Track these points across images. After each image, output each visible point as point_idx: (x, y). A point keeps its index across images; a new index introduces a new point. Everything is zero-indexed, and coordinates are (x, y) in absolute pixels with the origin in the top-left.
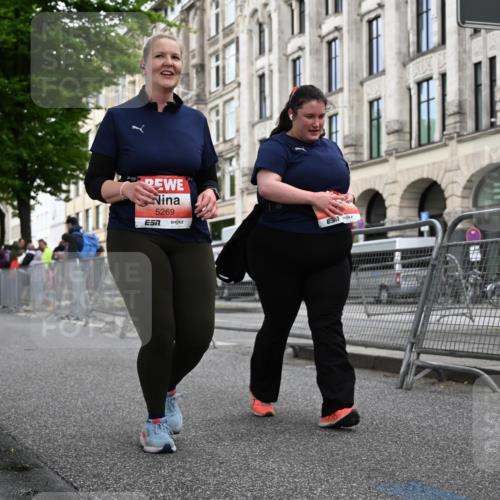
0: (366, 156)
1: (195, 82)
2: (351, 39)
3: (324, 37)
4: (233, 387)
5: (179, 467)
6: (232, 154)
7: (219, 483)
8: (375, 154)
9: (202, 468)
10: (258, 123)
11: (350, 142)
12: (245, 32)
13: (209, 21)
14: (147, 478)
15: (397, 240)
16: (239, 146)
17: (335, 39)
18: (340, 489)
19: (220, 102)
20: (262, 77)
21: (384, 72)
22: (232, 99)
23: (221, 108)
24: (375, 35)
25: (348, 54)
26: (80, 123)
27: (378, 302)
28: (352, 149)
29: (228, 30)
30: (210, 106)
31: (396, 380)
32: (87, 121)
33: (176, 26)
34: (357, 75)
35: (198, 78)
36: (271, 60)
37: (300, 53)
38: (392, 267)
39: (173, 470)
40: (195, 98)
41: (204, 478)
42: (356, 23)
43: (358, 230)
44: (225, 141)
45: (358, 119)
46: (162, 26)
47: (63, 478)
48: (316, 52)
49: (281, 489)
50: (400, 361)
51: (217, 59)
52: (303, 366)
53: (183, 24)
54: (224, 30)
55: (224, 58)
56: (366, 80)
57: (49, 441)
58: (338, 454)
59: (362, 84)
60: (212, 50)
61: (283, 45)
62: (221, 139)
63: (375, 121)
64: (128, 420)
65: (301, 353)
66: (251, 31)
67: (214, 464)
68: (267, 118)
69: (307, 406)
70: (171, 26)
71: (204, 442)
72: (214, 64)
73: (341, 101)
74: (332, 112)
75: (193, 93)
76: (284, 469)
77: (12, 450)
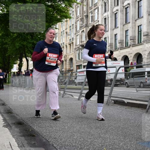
0: (137, 43)
1: (85, 21)
2: (133, 7)
3: (124, 7)
5: (79, 136)
7: (91, 141)
8: (139, 42)
9: (87, 136)
11: (132, 38)
13: (90, 2)
14: (70, 139)
15: (146, 68)
17: (128, 7)
18: (128, 144)
20: (105, 19)
21: (143, 17)
24: (140, 6)
25: (132, 12)
27: (140, 87)
28: (132, 41)
29: (95, 5)
31: (145, 111)
33: (80, 4)
34: (134, 18)
35: (86, 19)
36: (108, 14)
37: (117, 11)
38: (144, 76)
39: (78, 137)
40: (85, 25)
41: (87, 139)
42: (134, 2)
43: (134, 65)
45: (135, 31)
46: (76, 4)
47: (45, 139)
48: (122, 11)
49: (110, 143)
50: (147, 105)
51: (92, 14)
53: (82, 3)
54: (94, 5)
55: (94, 13)
56: (137, 19)
57: (41, 128)
58: (127, 133)
59: (136, 21)
60: (90, 11)
61: (112, 9)
63: (140, 32)
64: (64, 122)
65: (116, 102)
66: (102, 5)
67: (90, 135)
68: (107, 31)
69: (118, 118)
70: (78, 4)
71: (87, 129)
72: (91, 15)
73: (129, 26)
74: (126, 29)
75: (85, 24)
76: (111, 137)
77: (30, 130)
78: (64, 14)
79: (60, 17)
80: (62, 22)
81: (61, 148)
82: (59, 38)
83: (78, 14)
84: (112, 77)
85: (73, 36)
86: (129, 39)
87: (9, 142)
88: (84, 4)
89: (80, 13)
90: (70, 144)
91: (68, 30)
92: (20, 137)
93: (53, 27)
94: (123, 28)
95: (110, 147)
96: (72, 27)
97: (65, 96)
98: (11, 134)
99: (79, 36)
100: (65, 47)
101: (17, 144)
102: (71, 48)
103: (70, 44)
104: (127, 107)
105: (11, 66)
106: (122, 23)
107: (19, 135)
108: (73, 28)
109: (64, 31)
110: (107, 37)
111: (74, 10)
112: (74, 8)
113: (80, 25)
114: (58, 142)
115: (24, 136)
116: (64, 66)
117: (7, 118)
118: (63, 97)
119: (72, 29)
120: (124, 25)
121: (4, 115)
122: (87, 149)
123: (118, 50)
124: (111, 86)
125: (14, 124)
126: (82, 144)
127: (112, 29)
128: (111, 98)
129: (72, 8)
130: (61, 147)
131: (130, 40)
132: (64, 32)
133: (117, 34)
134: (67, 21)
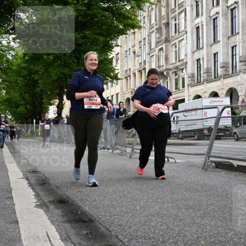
1: (164, 32)
2: (243, 7)
3: (229, 7)
4: (185, 182)
5: (160, 222)
6: (183, 67)
7: (180, 230)
9: (172, 222)
10: (196, 51)
11: (242, 59)
12: (189, 6)
13: (171, 2)
14: (144, 227)
16: (187, 63)
17: (235, 8)
19: (177, 41)
20: (198, 28)
22: (183, 39)
23: (177, 44)
25: (242, 15)
26: (109, 54)
28: (244, 63)
29: (181, 5)
30: (172, 43)
32: (112, 52)
33: (155, 4)
35: (166, 29)
36: (202, 19)
37: (217, 15)
39: (157, 223)
40: (164, 40)
41: (172, 227)
44: (179, 61)
46: (148, 4)
47: (104, 226)
48: (225, 15)
49: (211, 233)
51: (175, 20)
52: (221, 172)
53: (158, 3)
54: (178, 5)
55: (179, 19)
57: (97, 208)
60: (173, 15)
61: (209, 12)
62: (178, 60)
64: (135, 198)
65: (219, 166)
66: (192, 5)
67: (177, 220)
68: (200, 49)
69: (223, 192)
70: (152, 5)
71: (172, 209)
72: (174, 23)
73: (238, 39)
74: (233, 45)
75: (163, 37)
76: (212, 223)
77: (79, 212)
78: (130, 21)
79: (124, 26)
80: (127, 34)
81: (131, 242)
82: (122, 61)
83: (153, 21)
84: (211, 123)
85: (145, 57)
86: (237, 61)
87: (47, 232)
88: (162, 4)
89: (156, 20)
90: (145, 235)
91: (137, 49)
92: (63, 224)
93: (112, 44)
94: (227, 43)
95: (211, 239)
96: (142, 43)
97: (134, 156)
98: (49, 219)
99: (154, 57)
100: (132, 76)
101: (59, 234)
102: (142, 76)
103: (140, 71)
104: (237, 173)
105: (45, 108)
106: (225, 35)
107: (62, 220)
108: (145, 44)
109: (130, 49)
110: (201, 59)
111: (145, 14)
112: (145, 11)
113: (156, 39)
114: (125, 232)
115: (69, 221)
116: (131, 107)
117: (41, 193)
118: (130, 158)
119: (142, 46)
120: (228, 38)
121: (36, 188)
122: (173, 242)
123: (220, 80)
124: (209, 139)
125: (53, 202)
126: (165, 235)
127: (210, 45)
128: (211, 159)
129: (142, 11)
130: (130, 240)
131: (240, 62)
132: (130, 52)
133: (217, 53)
134: (134, 33)
